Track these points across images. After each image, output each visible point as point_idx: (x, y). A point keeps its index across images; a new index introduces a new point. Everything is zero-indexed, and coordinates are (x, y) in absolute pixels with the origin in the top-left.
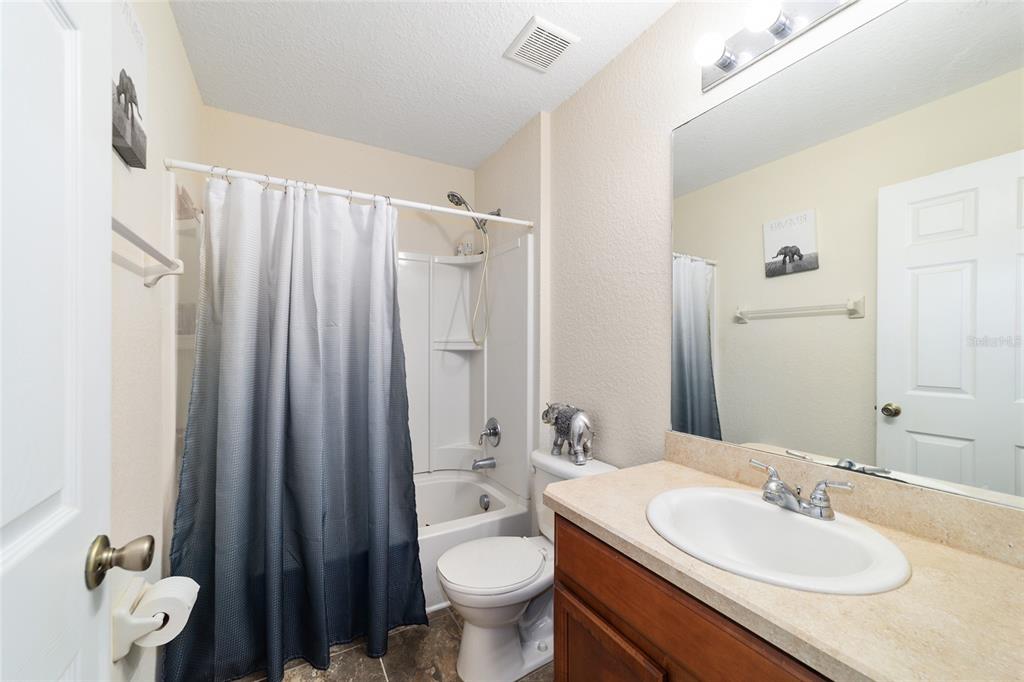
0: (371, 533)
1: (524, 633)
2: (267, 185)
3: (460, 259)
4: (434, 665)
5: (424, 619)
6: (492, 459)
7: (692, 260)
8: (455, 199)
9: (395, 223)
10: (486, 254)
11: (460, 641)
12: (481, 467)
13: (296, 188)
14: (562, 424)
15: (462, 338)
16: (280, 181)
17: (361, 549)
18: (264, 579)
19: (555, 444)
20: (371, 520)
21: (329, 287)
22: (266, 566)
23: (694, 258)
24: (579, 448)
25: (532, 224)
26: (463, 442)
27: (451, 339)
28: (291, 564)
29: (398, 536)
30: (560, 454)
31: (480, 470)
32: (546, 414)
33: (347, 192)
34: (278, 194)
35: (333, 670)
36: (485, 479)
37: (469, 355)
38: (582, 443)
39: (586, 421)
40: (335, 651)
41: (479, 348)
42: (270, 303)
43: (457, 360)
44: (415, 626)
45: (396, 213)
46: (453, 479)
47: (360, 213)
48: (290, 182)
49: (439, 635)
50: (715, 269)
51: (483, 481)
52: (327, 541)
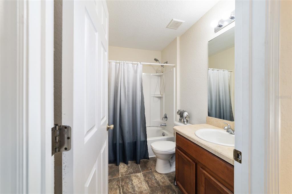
0: (137, 137)
1: (171, 164)
2: (116, 63)
3: (158, 74)
4: (150, 167)
5: (148, 158)
6: (165, 124)
7: (223, 71)
8: (156, 60)
9: (142, 68)
10: (164, 73)
11: (156, 163)
12: (163, 126)
13: (122, 62)
14: (181, 114)
15: (158, 94)
16: (119, 61)
17: (135, 141)
18: (116, 144)
19: (180, 119)
20: (137, 134)
21: (128, 83)
22: (116, 141)
23: (224, 70)
24: (185, 120)
25: (175, 65)
26: (158, 119)
27: (155, 94)
28: (121, 142)
29: (142, 139)
30: (181, 122)
31: (162, 127)
32: (178, 112)
33: (131, 62)
34: (118, 64)
35: (129, 165)
36: (164, 129)
37: (160, 98)
38: (186, 119)
39: (187, 114)
40: (129, 162)
41: (162, 96)
42: (117, 87)
43: (157, 99)
44: (146, 160)
45: (142, 66)
46: (156, 128)
47: (134, 66)
48: (121, 61)
49: (151, 162)
50: (232, 73)
51: (163, 130)
52: (128, 138)
